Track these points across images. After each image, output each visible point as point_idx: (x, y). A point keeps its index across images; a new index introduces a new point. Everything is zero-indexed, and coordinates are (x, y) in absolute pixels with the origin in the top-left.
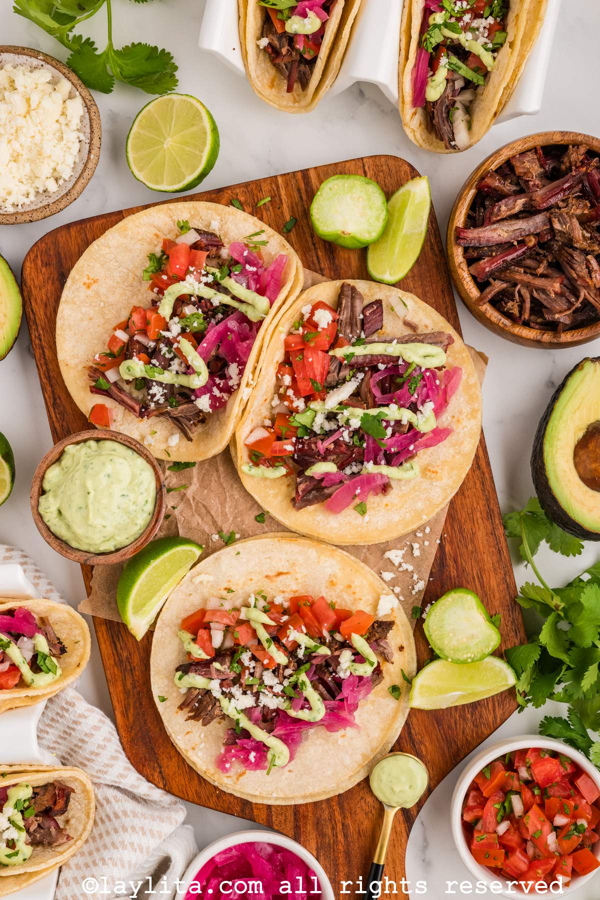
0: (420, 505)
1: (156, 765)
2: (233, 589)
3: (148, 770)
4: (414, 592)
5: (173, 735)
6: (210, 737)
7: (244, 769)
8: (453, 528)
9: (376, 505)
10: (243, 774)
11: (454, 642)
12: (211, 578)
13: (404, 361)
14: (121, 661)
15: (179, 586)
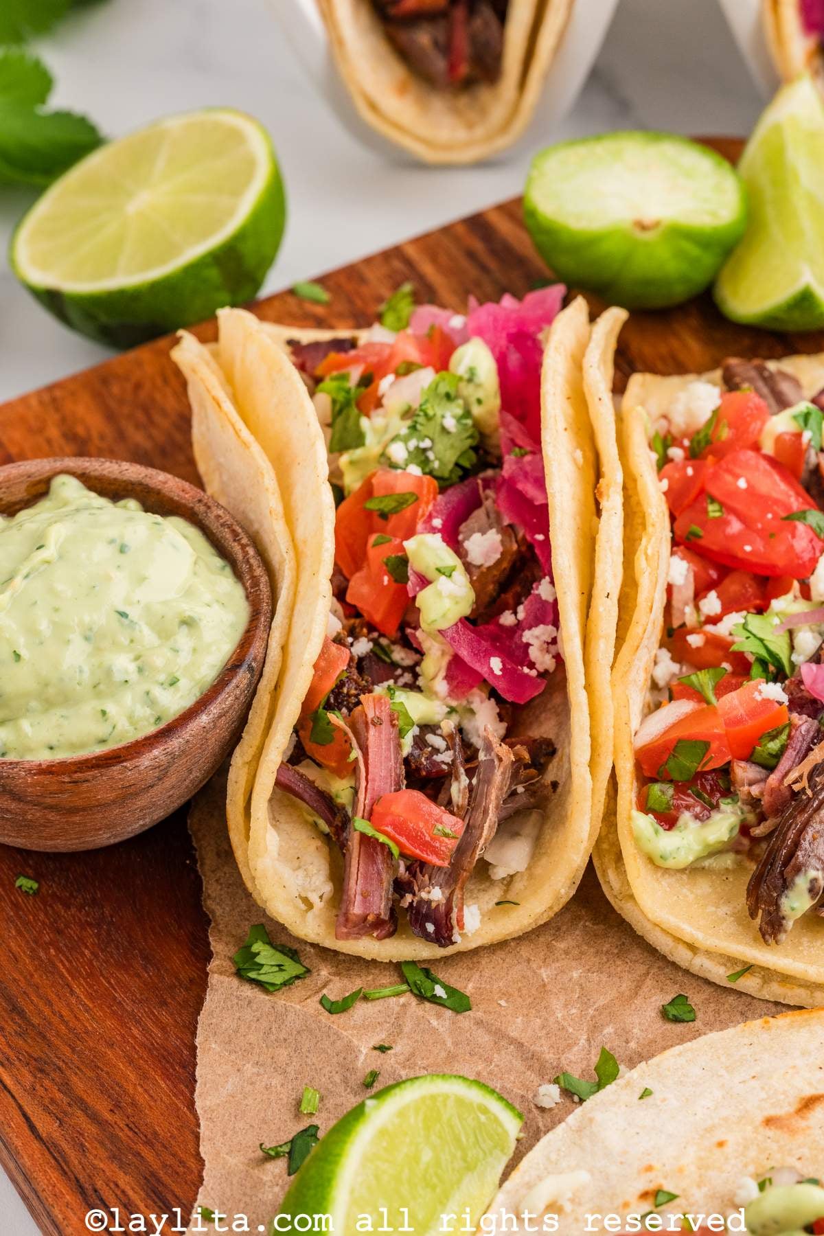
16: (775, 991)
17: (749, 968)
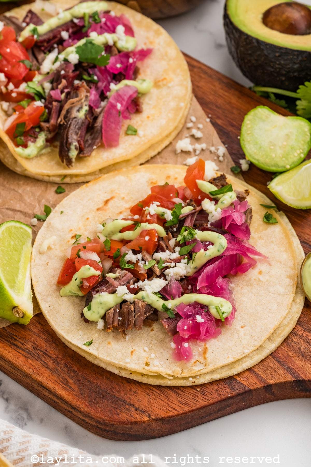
0: (173, 104)
1: (127, 407)
2: (78, 233)
3: (125, 415)
4: (221, 158)
5: (121, 363)
6: (154, 347)
7: (203, 344)
8: (211, 109)
9: (140, 123)
10: (206, 349)
11: (279, 152)
12: (55, 237)
13: (77, 18)
14: (30, 353)
15: (33, 261)
16: (75, 180)
17: (65, 176)
